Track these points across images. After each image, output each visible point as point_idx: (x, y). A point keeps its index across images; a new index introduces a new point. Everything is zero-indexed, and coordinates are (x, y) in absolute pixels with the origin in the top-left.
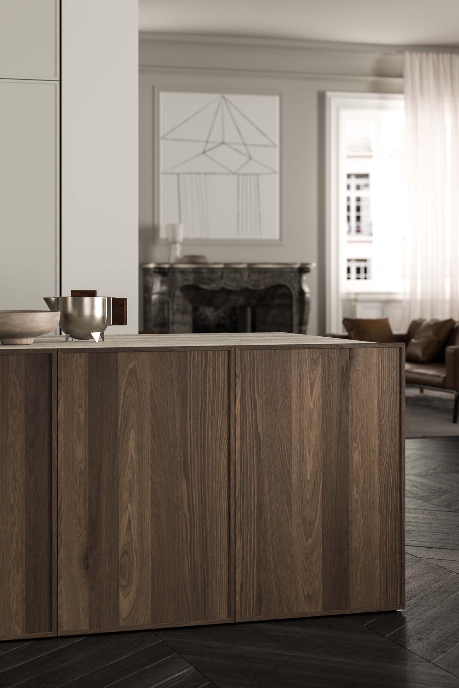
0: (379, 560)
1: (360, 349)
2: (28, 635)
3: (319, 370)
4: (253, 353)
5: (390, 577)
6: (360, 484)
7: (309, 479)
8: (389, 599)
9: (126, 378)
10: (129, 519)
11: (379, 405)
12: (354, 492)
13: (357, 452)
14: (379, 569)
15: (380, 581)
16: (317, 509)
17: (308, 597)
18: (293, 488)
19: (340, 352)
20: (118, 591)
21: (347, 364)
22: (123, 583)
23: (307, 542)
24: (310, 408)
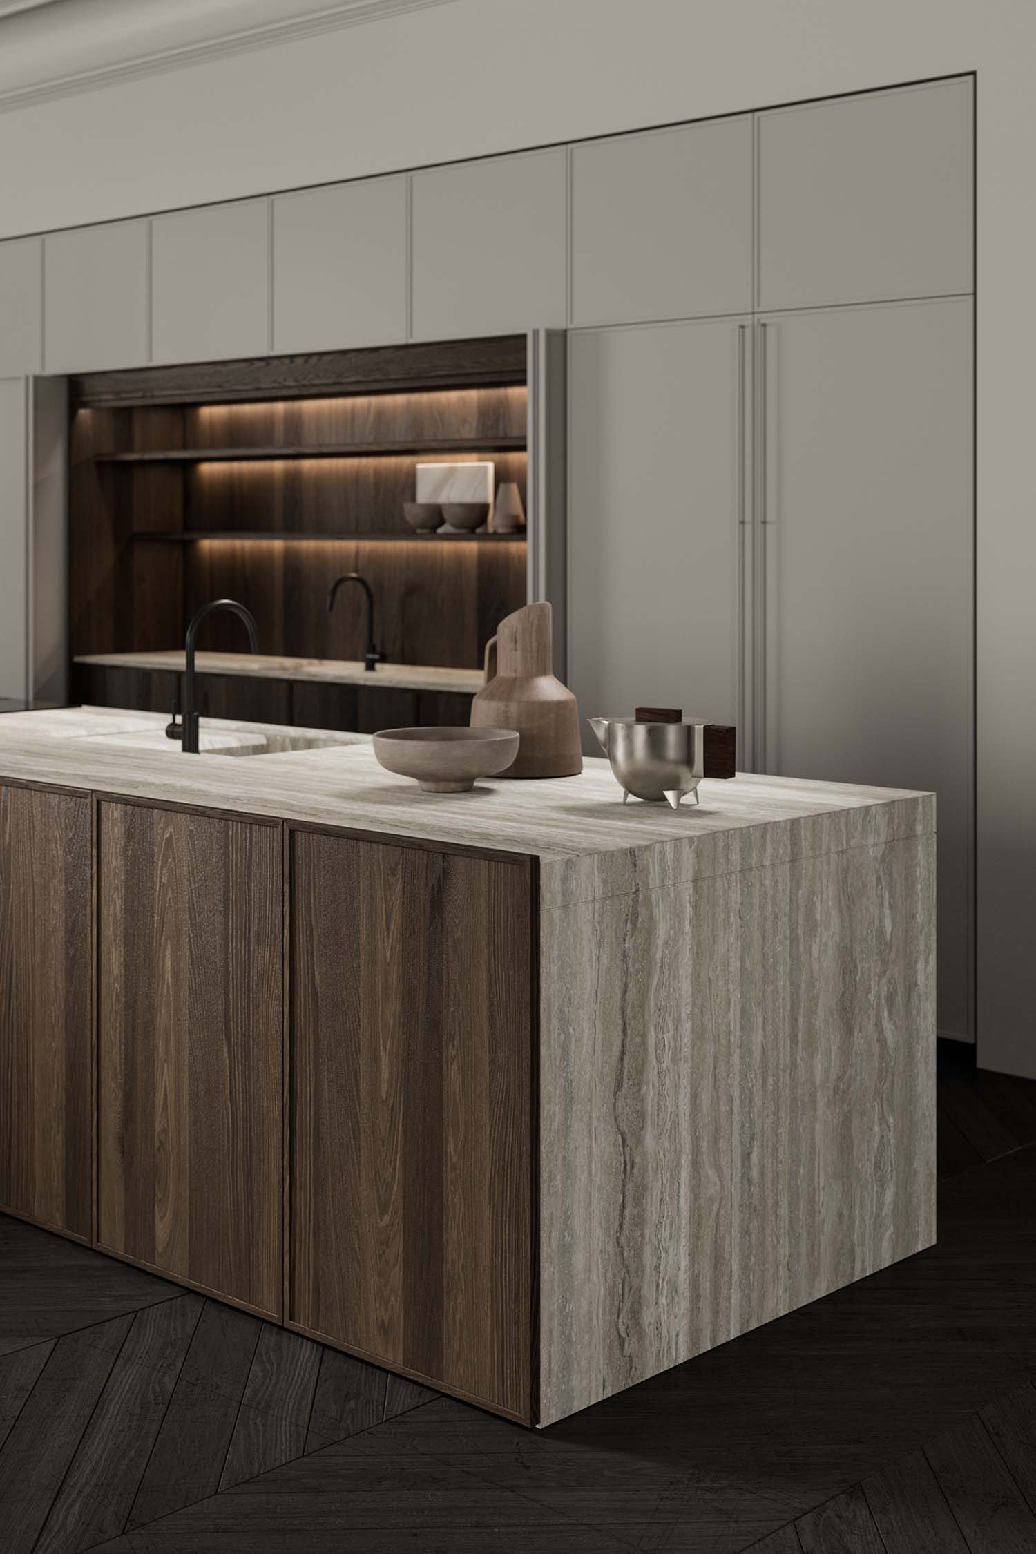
0: (489, 1304)
1: (461, 858)
2: (66, 1231)
3: (399, 887)
4: (309, 837)
5: (508, 1347)
6: (459, 1135)
7: (384, 1097)
8: (507, 1392)
9: (162, 852)
10: (166, 1091)
11: (490, 980)
12: (451, 1148)
13: (455, 1067)
14: (489, 1322)
15: (492, 1347)
16: (395, 1160)
17: (384, 1328)
18: (362, 1107)
19: (428, 857)
20: (154, 1206)
21: (439, 881)
22: (159, 1195)
23: (381, 1220)
24: (385, 960)
